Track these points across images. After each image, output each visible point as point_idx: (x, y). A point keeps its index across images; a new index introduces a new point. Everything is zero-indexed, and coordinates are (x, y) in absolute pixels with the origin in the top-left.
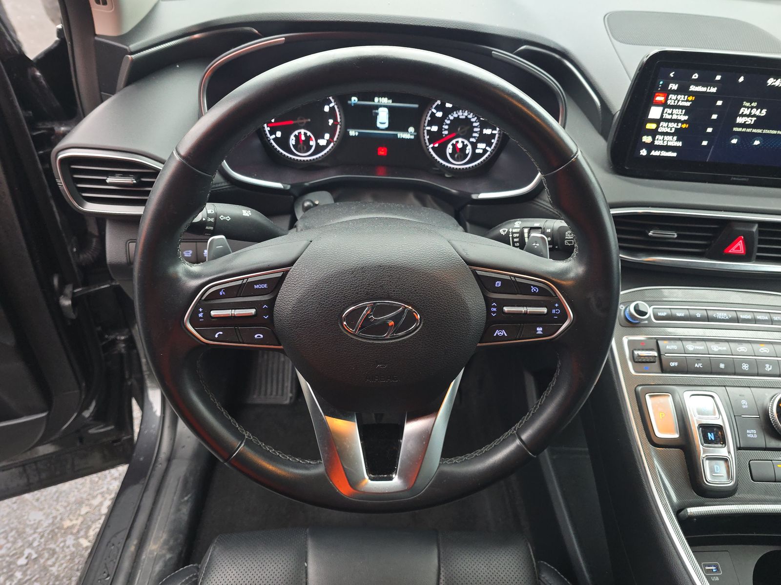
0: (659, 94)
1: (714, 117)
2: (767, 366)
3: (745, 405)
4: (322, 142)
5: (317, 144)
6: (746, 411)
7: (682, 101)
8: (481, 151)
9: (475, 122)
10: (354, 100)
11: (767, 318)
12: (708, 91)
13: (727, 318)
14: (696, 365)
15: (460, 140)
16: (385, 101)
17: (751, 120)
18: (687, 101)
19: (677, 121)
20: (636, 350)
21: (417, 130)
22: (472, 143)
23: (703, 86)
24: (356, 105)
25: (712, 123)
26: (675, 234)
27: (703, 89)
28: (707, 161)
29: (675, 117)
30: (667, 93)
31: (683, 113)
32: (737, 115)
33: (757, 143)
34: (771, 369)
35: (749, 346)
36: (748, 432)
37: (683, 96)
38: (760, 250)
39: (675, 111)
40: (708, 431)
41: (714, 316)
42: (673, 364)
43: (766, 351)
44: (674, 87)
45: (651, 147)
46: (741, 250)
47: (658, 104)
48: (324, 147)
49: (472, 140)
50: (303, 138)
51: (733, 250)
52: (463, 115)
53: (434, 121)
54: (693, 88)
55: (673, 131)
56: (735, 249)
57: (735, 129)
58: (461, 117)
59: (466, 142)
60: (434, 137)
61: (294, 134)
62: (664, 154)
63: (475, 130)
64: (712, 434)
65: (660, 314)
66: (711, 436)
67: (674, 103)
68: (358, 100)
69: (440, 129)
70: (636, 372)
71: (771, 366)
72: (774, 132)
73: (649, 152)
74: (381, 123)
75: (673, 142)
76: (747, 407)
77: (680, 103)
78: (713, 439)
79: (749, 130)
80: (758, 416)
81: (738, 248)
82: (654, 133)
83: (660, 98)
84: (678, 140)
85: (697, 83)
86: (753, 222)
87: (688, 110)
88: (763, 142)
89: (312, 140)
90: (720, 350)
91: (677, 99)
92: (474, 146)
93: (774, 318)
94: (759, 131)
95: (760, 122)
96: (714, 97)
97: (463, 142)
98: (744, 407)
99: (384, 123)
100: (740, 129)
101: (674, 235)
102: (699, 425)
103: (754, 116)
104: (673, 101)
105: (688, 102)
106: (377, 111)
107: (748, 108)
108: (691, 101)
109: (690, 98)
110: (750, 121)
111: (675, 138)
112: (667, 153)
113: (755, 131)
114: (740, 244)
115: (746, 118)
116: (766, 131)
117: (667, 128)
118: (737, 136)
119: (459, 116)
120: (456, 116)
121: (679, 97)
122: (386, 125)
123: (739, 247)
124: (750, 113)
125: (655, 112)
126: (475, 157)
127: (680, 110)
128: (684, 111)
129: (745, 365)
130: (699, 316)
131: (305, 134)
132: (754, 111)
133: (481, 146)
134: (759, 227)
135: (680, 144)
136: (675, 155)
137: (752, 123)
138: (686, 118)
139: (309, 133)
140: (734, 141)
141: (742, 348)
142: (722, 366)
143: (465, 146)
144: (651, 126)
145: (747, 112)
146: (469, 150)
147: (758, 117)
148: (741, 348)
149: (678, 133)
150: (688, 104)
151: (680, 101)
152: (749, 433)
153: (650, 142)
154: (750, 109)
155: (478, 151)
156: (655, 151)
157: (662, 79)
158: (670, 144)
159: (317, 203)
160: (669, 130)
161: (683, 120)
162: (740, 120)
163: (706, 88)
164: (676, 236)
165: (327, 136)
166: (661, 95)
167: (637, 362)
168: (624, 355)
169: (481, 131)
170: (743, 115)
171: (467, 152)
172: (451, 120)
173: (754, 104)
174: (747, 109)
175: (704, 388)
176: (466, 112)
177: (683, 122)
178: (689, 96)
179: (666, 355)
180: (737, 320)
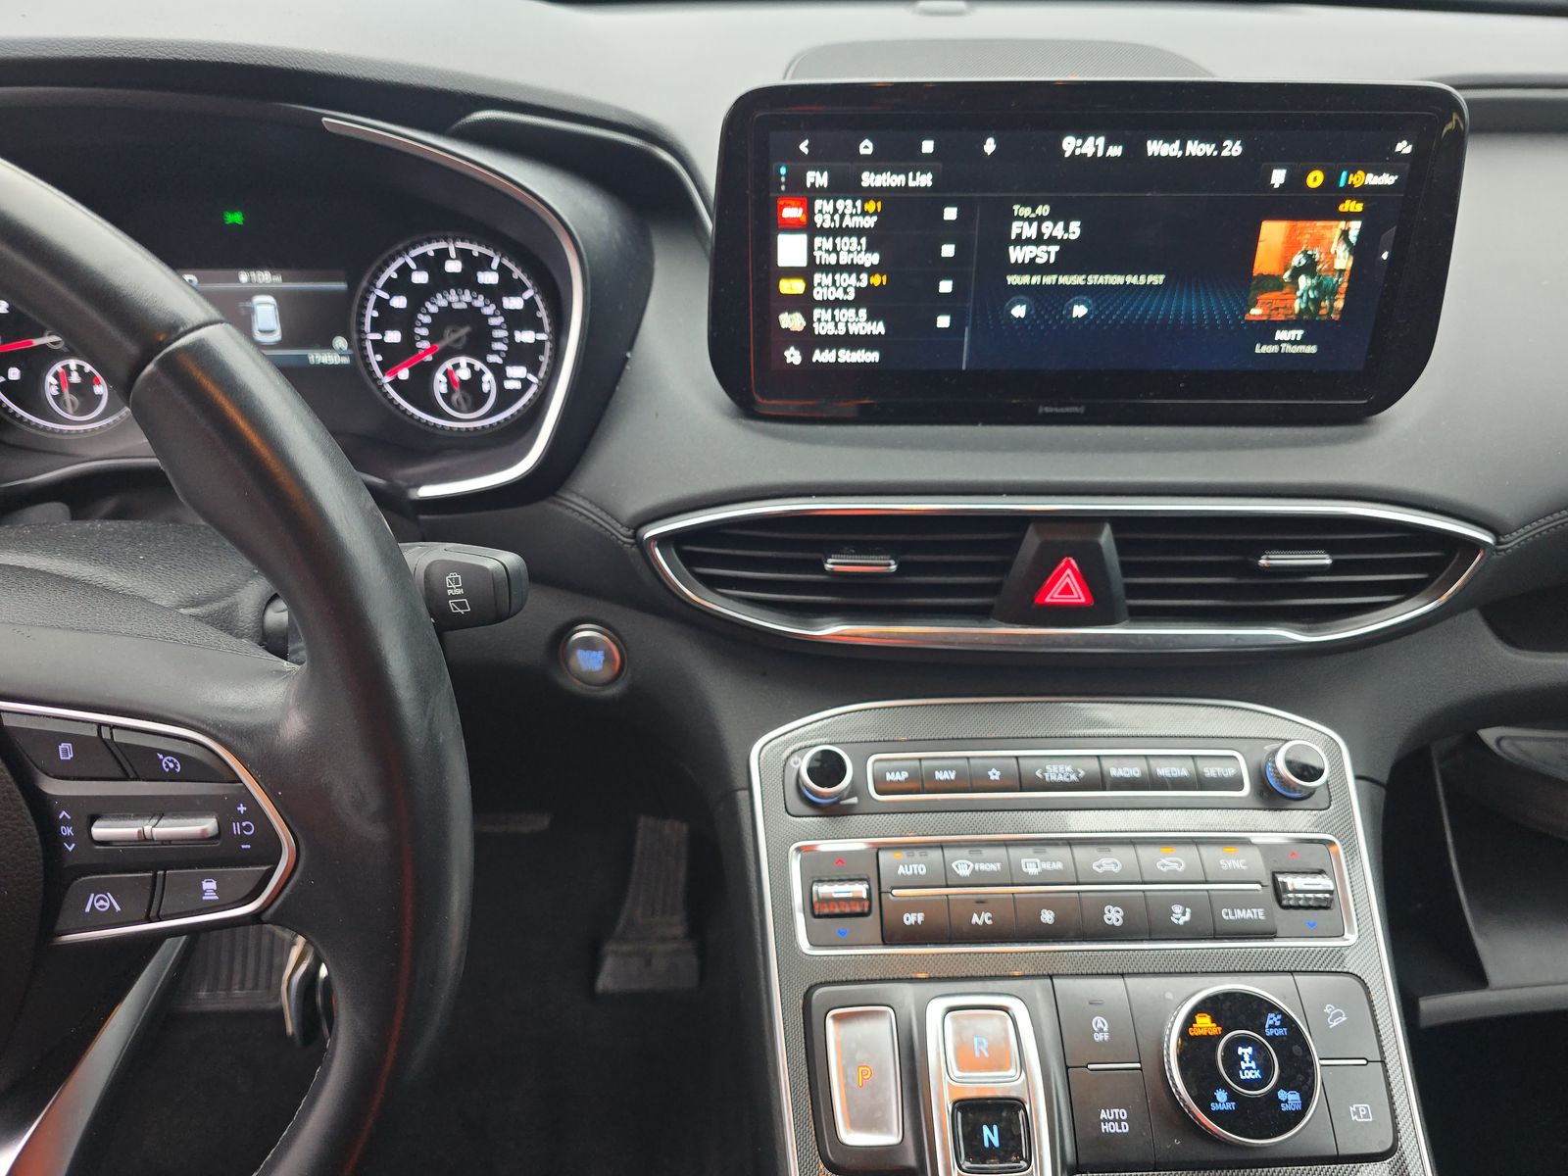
0: (788, 202)
1: (948, 250)
2: (1177, 909)
3: (1101, 1030)
6: (1105, 1052)
7: (852, 215)
8: (517, 385)
9: (494, 315)
11: (1184, 773)
12: (911, 184)
13: (1073, 777)
14: (975, 919)
15: (463, 360)
16: (265, 277)
17: (1049, 253)
18: (864, 213)
19: (854, 269)
20: (820, 881)
21: (351, 342)
22: (493, 367)
23: (896, 171)
25: (947, 268)
26: (892, 562)
27: (897, 180)
28: (964, 368)
29: (845, 259)
30: (808, 197)
31: (864, 248)
32: (1006, 241)
33: (1080, 311)
34: (1187, 917)
35: (1128, 853)
36: (1103, 1115)
37: (849, 202)
38: (1132, 591)
39: (843, 242)
40: (983, 1119)
41: (1038, 774)
42: (910, 919)
43: (1175, 866)
44: (817, 178)
45: (808, 340)
46: (1076, 596)
47: (793, 227)
49: (493, 359)
50: (75, 378)
51: (1056, 596)
52: (460, 301)
53: (387, 318)
54: (868, 179)
55: (851, 296)
56: (1060, 593)
57: (1013, 280)
58: (456, 306)
59: (478, 365)
60: (392, 357)
61: (52, 371)
62: (846, 356)
63: (497, 334)
64: (995, 1128)
65: (890, 777)
66: (990, 1136)
67: (833, 220)
68: (200, 282)
69: (409, 338)
70: (814, 945)
71: (1188, 910)
72: (1117, 280)
73: (807, 356)
74: (261, 331)
75: (859, 323)
76: (1106, 1037)
77: (848, 222)
78: (996, 1143)
79: (1049, 280)
80: (1138, 1065)
81: (1067, 590)
82: (804, 304)
83: (792, 212)
84: (871, 318)
85: (876, 164)
86: (1096, 520)
87: (874, 239)
88: (1097, 308)
89: (99, 384)
90: (1044, 872)
91: (836, 211)
92: (500, 374)
93: (1206, 770)
94: (1077, 280)
95: (1070, 257)
96: (931, 201)
97: (470, 366)
98: (1098, 1037)
99: (271, 332)
100: (1025, 280)
101: (889, 565)
102: (954, 1103)
103: (1052, 240)
104: (828, 217)
105: (867, 218)
106: (248, 304)
107: (1030, 220)
108: (875, 213)
109: (871, 206)
110: (1045, 254)
111: (863, 312)
112: (854, 353)
113: (1064, 280)
114: (1068, 580)
115: (1032, 248)
116: (1094, 279)
117: (833, 289)
118: (1022, 297)
119: (450, 303)
120: (443, 303)
121: (840, 204)
122: (277, 337)
123: (1067, 586)
124: (1040, 234)
125: (791, 250)
126: (506, 398)
127: (854, 240)
128: (863, 241)
129: (1113, 910)
130: (997, 778)
131: (80, 369)
132: (1047, 228)
133: (517, 372)
134: (1115, 530)
135: (879, 328)
136: (873, 357)
137: (1052, 260)
138: (874, 259)
139: (88, 368)
140: (1019, 311)
141: (1108, 862)
142: (1047, 917)
143: (477, 376)
144: (792, 287)
145: (1030, 231)
146: (488, 381)
147: (1063, 243)
148: (1104, 861)
149: (864, 298)
150: (870, 222)
151: (847, 218)
152: (1104, 1121)
153: (801, 329)
154: (1035, 224)
155: (509, 385)
156: (822, 351)
157: (784, 160)
158: (853, 329)
160: (840, 294)
161: (867, 265)
162: (1017, 254)
163: (902, 177)
164: (893, 568)
166: (793, 203)
167: (819, 916)
168: (789, 899)
169: (511, 337)
170: (1020, 241)
171: (485, 388)
172: (432, 315)
173: (1043, 210)
174: (1026, 223)
175: (991, 985)
176: (467, 292)
177: (872, 270)
178: (865, 201)
179: (894, 892)
180: (1100, 782)
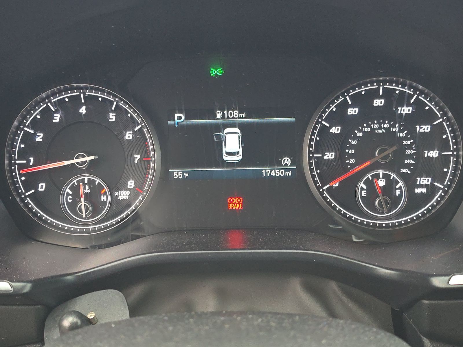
4: (123, 195)
5: (114, 200)
8: (424, 191)
9: (406, 138)
10: (179, 118)
15: (381, 172)
16: (234, 115)
21: (297, 161)
22: (403, 176)
24: (181, 126)
48: (127, 204)
49: (404, 171)
52: (381, 128)
58: (378, 131)
59: (393, 176)
61: (70, 184)
63: (408, 152)
68: (186, 119)
69: (341, 156)
74: (229, 154)
89: (104, 193)
92: (409, 181)
97: (387, 176)
99: (235, 153)
119: (372, 129)
120: (367, 129)
122: (239, 157)
126: (415, 201)
131: (91, 182)
133: (424, 180)
139: (98, 181)
143: (391, 184)
146: (400, 189)
155: (418, 191)
159: (91, 316)
165: (131, 184)
169: (420, 154)
171: (398, 194)
172: (359, 139)
